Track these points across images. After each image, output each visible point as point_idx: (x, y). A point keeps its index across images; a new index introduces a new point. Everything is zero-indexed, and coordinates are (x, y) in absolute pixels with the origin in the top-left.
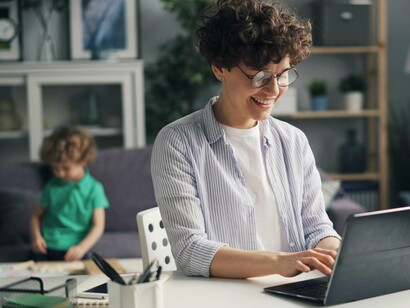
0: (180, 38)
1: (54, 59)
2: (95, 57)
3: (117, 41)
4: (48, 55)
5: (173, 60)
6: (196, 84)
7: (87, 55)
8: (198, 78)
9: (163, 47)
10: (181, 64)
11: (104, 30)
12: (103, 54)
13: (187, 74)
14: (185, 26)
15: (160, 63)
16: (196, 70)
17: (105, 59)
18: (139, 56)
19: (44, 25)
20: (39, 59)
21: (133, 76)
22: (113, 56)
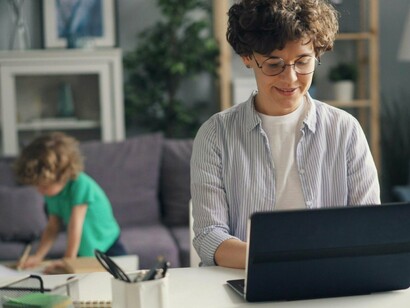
0: (159, 25)
1: (27, 48)
2: (71, 46)
3: (93, 28)
4: (21, 43)
5: (152, 47)
6: (178, 74)
7: (63, 43)
8: (180, 67)
9: (142, 35)
10: (162, 53)
11: (80, 17)
12: (79, 42)
13: (168, 63)
14: (165, 11)
15: (139, 52)
16: (177, 59)
17: (80, 47)
18: (117, 45)
19: (17, 11)
20: (11, 47)
21: (111, 65)
22: (90, 44)
